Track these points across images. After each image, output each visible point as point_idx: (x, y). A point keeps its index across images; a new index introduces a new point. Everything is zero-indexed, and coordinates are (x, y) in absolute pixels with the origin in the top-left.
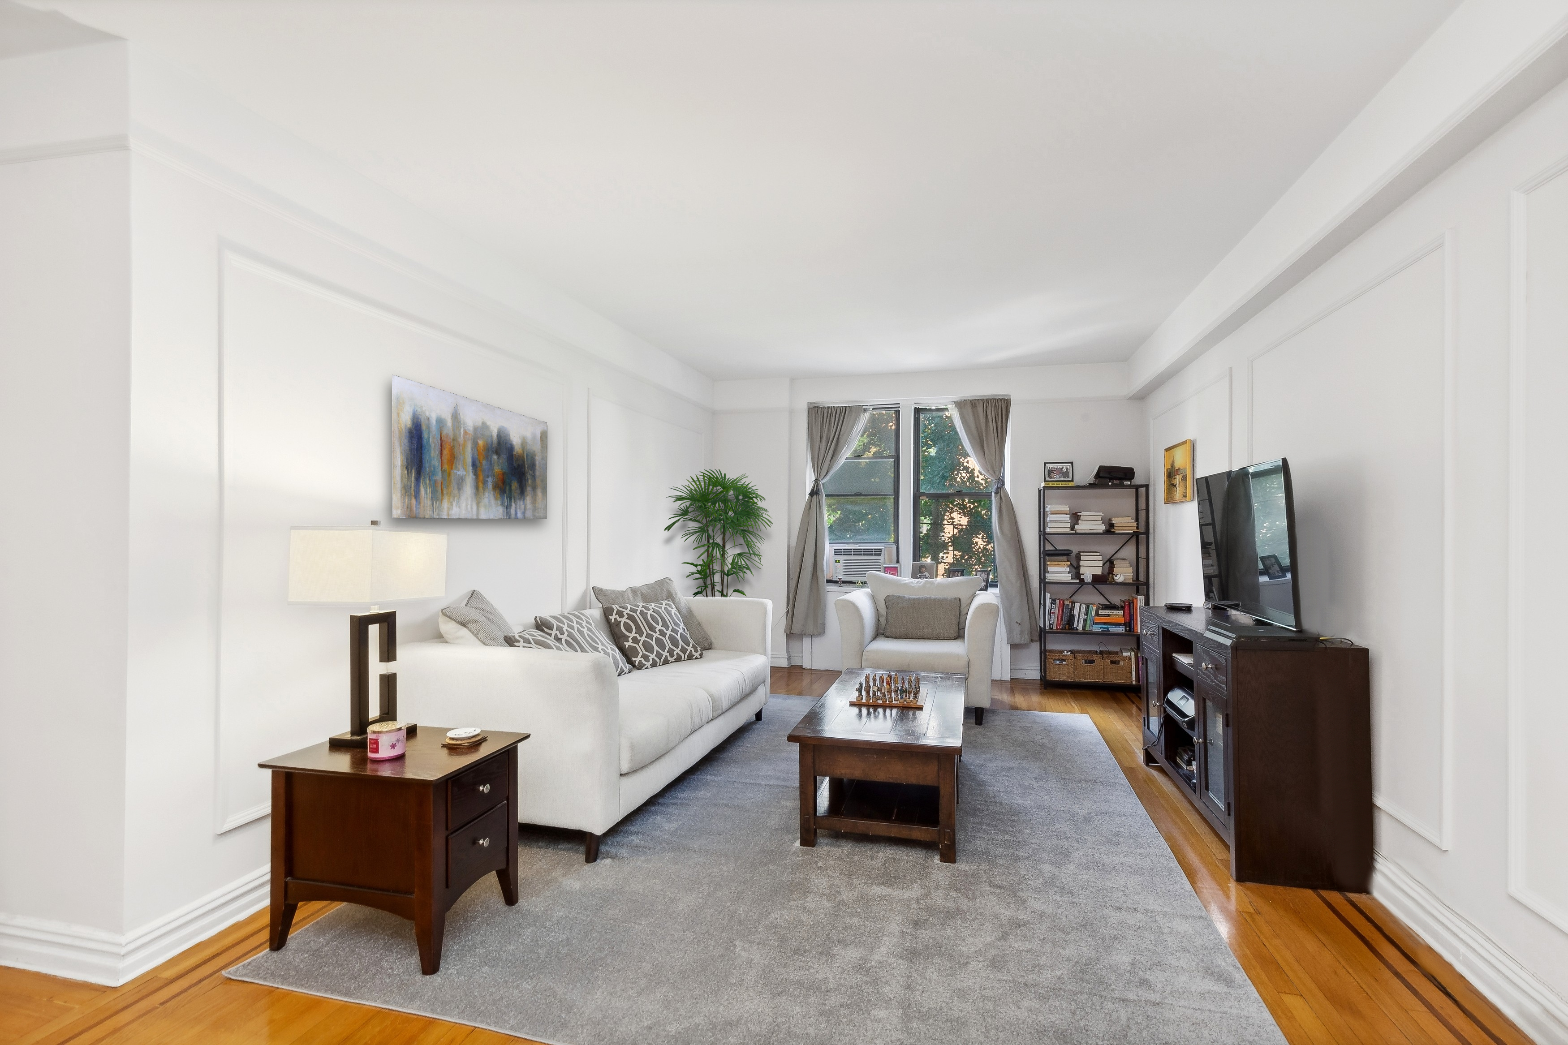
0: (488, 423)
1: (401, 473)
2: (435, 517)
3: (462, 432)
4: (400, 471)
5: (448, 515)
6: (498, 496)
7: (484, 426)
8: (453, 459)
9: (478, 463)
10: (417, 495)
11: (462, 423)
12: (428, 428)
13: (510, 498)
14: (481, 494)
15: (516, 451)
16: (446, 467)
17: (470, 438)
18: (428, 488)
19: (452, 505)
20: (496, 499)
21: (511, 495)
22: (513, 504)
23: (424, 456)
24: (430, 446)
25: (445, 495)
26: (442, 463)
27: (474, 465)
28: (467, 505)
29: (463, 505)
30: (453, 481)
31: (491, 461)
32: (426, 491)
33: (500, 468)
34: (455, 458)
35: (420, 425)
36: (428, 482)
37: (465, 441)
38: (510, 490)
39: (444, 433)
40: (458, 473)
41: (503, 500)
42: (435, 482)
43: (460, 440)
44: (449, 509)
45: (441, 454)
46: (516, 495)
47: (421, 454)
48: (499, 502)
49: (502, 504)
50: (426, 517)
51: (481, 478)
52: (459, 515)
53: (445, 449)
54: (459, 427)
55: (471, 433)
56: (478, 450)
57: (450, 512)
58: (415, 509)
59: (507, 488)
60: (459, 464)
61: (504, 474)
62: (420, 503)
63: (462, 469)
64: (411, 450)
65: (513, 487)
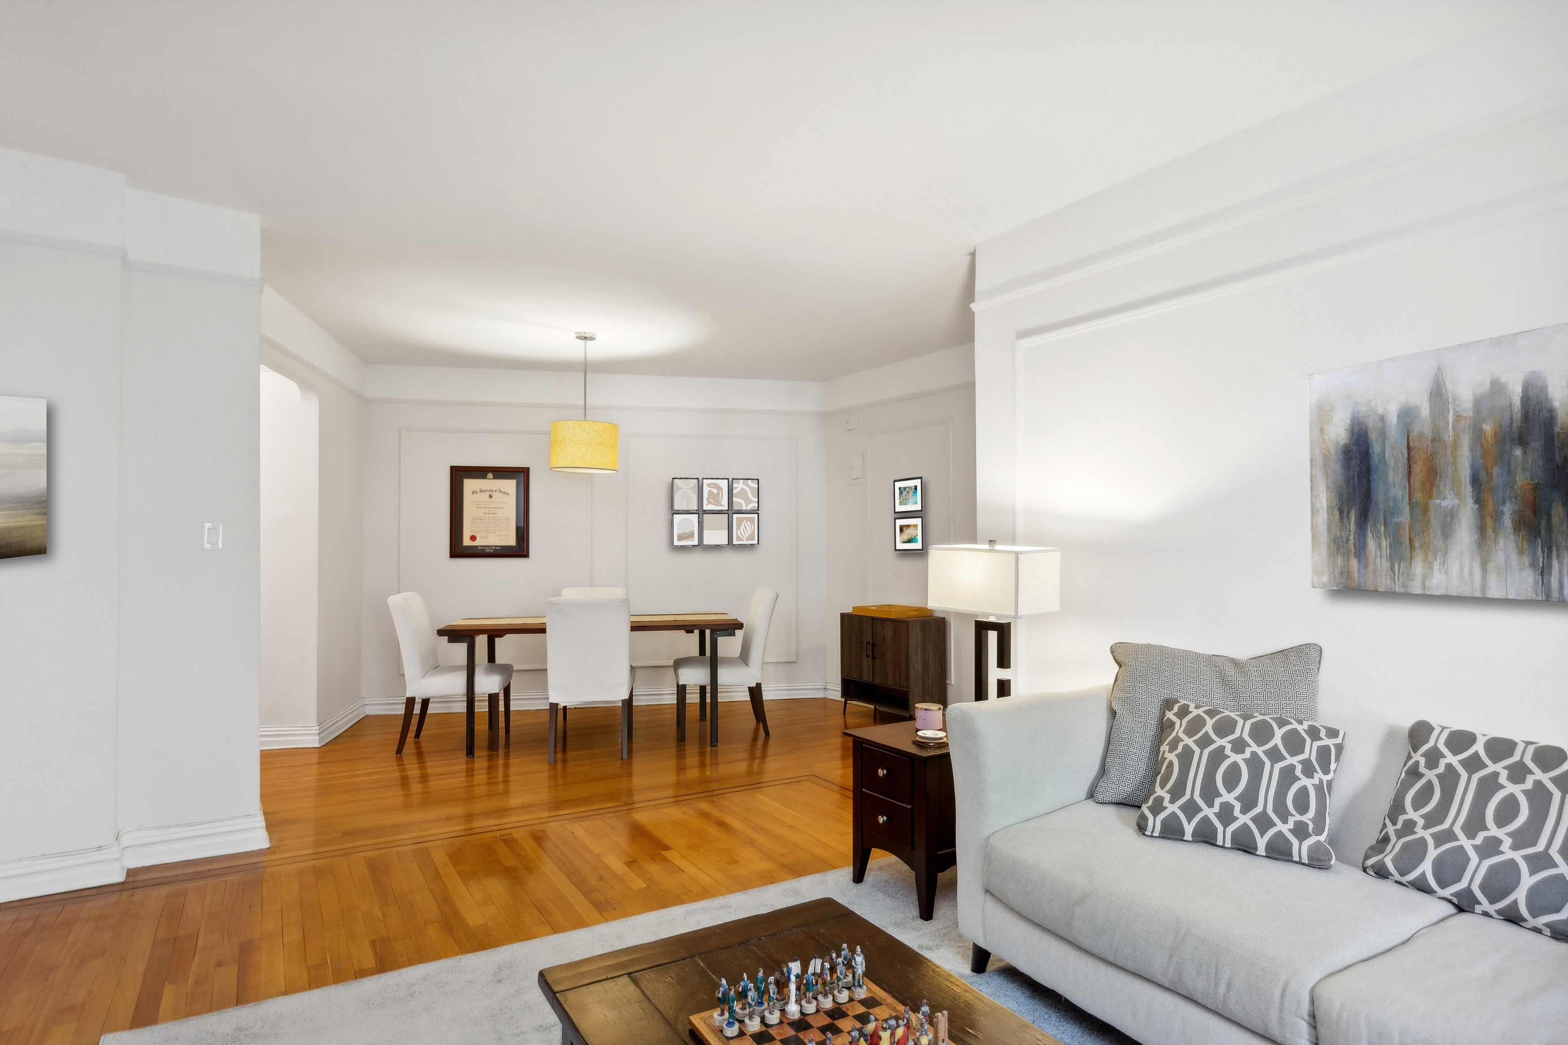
0: (1503, 380)
1: (1328, 519)
2: (1397, 590)
3: (1451, 417)
4: (1326, 517)
5: (1424, 588)
6: (1526, 545)
7: (1497, 387)
8: (1433, 475)
9: (1483, 476)
10: (1360, 551)
11: (1450, 400)
12: (1383, 433)
13: (1549, 547)
14: (1489, 543)
15: (1559, 423)
16: (1418, 496)
17: (1467, 427)
18: (1383, 538)
19: (1431, 568)
20: (1521, 552)
21: (1551, 539)
22: (1555, 564)
23: (1373, 485)
24: (1386, 464)
25: (1418, 550)
26: (1410, 490)
27: (1476, 481)
28: (1461, 567)
29: (1454, 568)
30: (1433, 522)
31: (1509, 465)
32: (1379, 546)
33: (1528, 475)
34: (1437, 475)
35: (1367, 434)
36: (1382, 528)
37: (1457, 436)
38: (1549, 528)
39: (1414, 434)
40: (1444, 503)
41: (1534, 555)
42: (1398, 527)
43: (1446, 437)
44: (1425, 577)
45: (1409, 473)
46: (1560, 538)
47: (1369, 482)
48: (1526, 560)
49: (1533, 565)
50: (1380, 589)
51: (1490, 506)
52: (1447, 588)
53: (1416, 463)
54: (1444, 413)
55: (1469, 414)
56: (1482, 447)
57: (1428, 583)
58: (1356, 575)
59: (1543, 523)
60: (1445, 486)
61: (1536, 488)
62: (1366, 566)
63: (1449, 494)
64: (1348, 480)
65: (1555, 520)
